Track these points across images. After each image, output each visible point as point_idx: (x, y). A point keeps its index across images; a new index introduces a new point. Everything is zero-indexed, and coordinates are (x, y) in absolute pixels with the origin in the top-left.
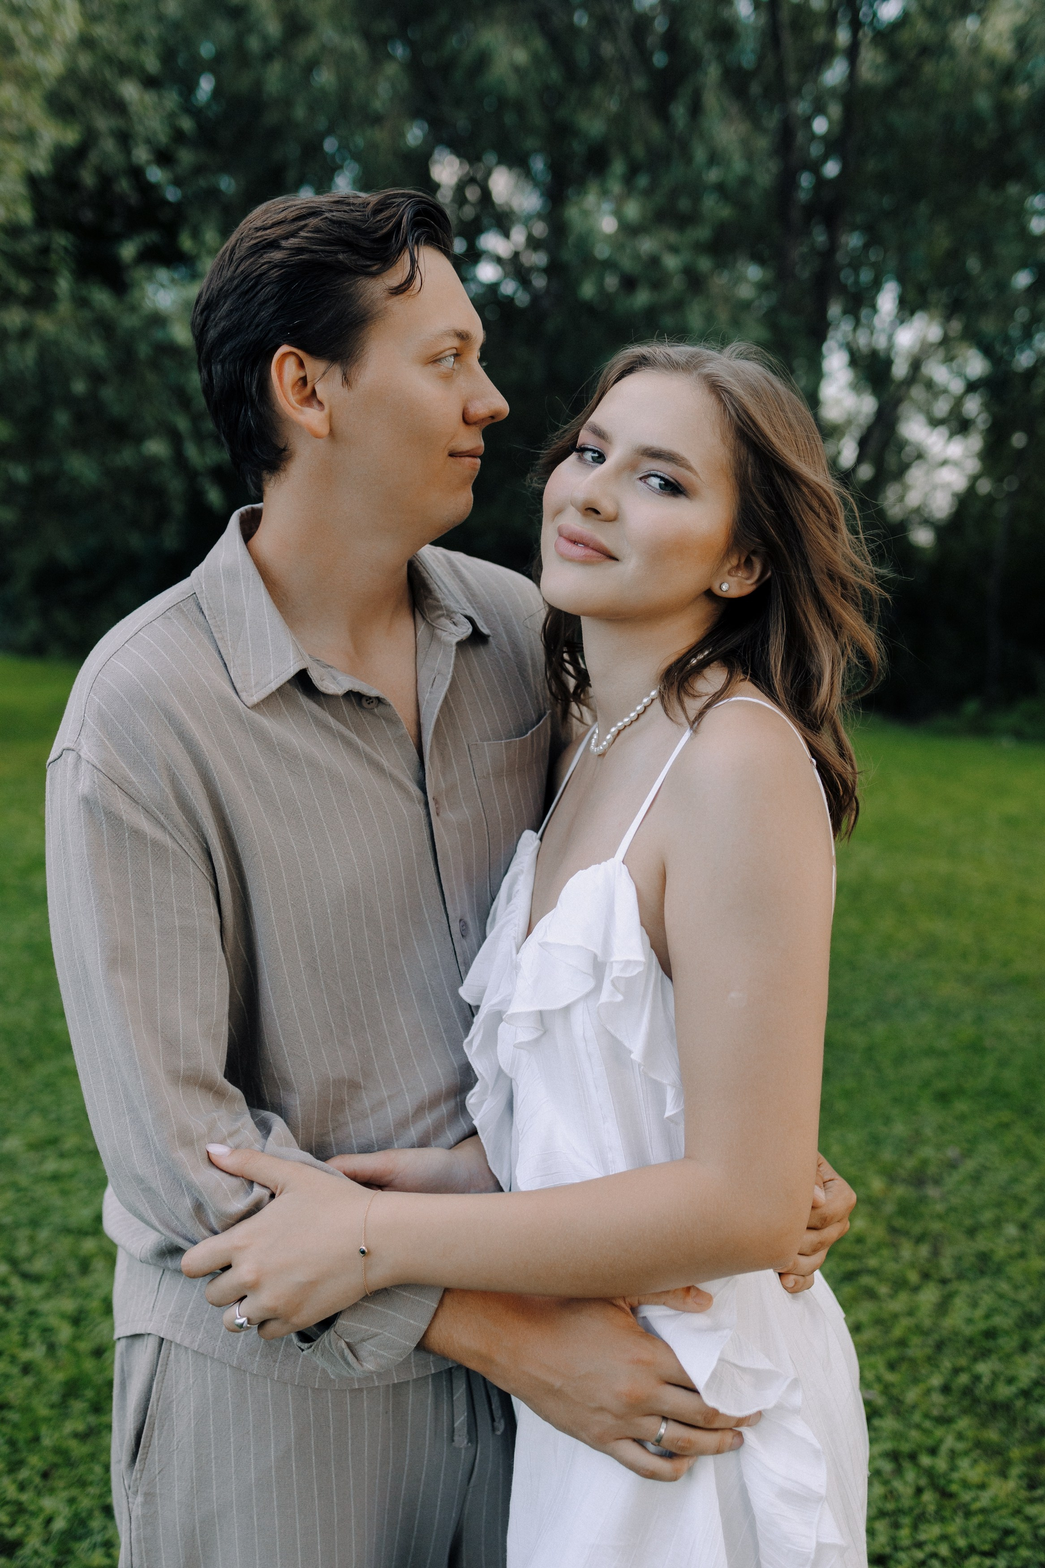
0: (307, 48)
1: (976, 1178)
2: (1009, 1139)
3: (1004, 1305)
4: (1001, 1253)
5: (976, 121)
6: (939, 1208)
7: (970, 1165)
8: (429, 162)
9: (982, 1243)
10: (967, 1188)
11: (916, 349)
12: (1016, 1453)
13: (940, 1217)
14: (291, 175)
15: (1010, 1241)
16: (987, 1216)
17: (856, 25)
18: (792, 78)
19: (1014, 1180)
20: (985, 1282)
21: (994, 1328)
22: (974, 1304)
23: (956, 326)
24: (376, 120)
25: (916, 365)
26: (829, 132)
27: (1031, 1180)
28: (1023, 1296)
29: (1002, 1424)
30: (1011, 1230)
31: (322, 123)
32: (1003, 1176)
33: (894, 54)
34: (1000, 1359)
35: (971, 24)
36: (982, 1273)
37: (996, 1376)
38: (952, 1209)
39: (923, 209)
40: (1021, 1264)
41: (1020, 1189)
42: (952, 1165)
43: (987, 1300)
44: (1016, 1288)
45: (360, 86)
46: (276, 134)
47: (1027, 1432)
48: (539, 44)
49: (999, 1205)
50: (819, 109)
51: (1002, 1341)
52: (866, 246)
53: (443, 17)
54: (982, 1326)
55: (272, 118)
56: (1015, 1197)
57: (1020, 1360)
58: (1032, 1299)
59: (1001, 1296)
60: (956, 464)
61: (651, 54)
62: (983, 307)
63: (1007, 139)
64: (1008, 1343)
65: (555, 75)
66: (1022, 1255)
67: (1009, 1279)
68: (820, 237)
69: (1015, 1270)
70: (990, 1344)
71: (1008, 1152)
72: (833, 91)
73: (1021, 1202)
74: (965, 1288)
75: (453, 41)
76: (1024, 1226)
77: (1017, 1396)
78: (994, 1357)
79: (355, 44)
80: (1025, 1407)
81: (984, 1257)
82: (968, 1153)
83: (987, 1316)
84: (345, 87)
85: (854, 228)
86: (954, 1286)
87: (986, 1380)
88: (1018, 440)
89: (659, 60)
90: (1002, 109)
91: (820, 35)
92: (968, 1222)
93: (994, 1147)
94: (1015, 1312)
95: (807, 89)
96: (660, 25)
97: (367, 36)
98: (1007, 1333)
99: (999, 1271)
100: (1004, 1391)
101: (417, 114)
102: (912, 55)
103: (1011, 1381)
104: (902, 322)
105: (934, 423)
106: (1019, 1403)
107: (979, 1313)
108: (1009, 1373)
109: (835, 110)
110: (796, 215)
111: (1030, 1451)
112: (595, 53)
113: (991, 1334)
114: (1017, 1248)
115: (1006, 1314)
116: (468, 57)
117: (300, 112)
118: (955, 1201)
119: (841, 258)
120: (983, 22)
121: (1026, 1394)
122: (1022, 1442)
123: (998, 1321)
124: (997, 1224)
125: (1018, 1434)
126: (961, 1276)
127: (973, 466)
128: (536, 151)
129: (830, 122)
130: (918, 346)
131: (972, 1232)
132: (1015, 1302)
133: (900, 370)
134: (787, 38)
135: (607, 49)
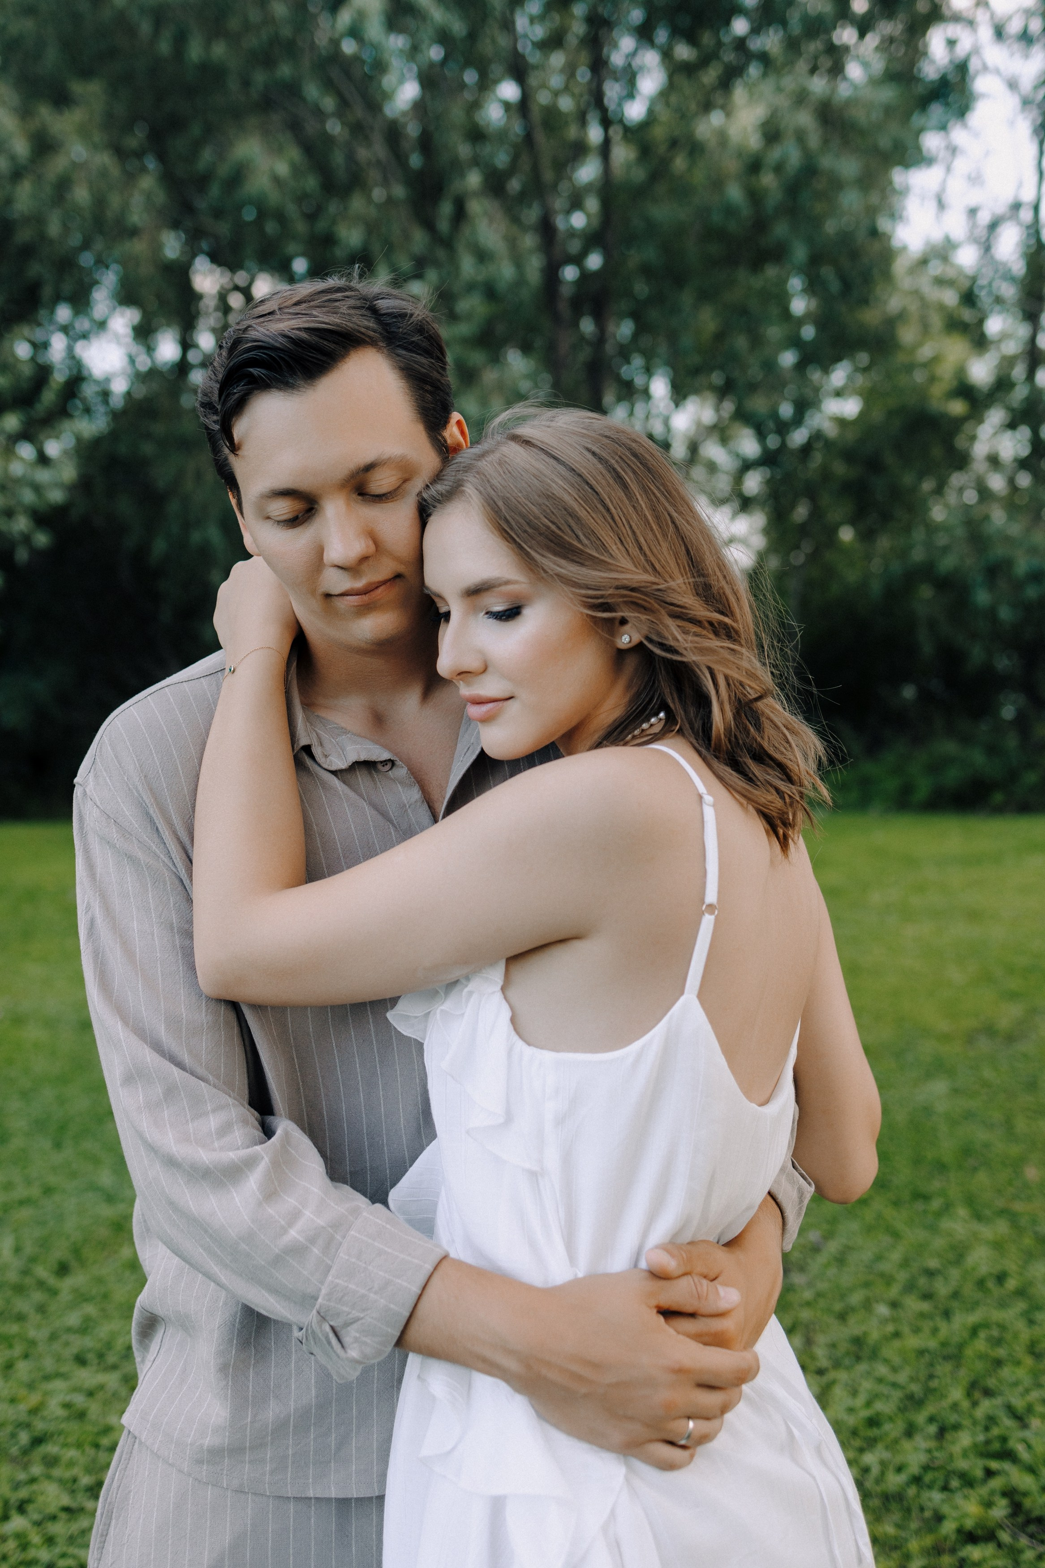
0: (58, 165)
1: (840, 1260)
2: (869, 1215)
3: (884, 1389)
4: (875, 1336)
5: (730, 211)
6: (808, 1295)
7: (833, 1247)
8: (191, 272)
9: (854, 1327)
10: (832, 1271)
11: (692, 432)
12: (914, 1545)
13: (808, 1304)
14: (47, 291)
15: (884, 1321)
16: (856, 1298)
17: (606, 123)
18: (548, 175)
19: (879, 1258)
20: (862, 1367)
21: (878, 1414)
22: (854, 1393)
23: (729, 407)
24: (133, 232)
25: (694, 448)
26: (589, 224)
27: (896, 1256)
28: (902, 1378)
29: (897, 1516)
30: (883, 1310)
31: (75, 239)
32: (867, 1255)
33: (645, 150)
34: (887, 1448)
35: (716, 118)
36: (858, 1358)
37: (883, 1464)
38: (819, 1295)
39: (687, 298)
40: (897, 1344)
41: (885, 1267)
42: (816, 1249)
43: (867, 1385)
44: (894, 1370)
45: (115, 201)
46: (28, 252)
47: (924, 1520)
48: (294, 153)
49: (867, 1285)
50: (576, 203)
51: (887, 1427)
52: (636, 335)
53: (196, 130)
54: (865, 1413)
55: (23, 235)
56: (882, 1275)
57: (906, 1445)
58: (912, 1379)
59: (880, 1380)
60: (744, 541)
61: (407, 158)
62: (752, 388)
63: (760, 225)
64: (892, 1429)
65: (311, 183)
66: (897, 1335)
67: (886, 1361)
68: (587, 326)
69: (890, 1351)
70: (874, 1432)
71: (869, 1229)
72: (589, 188)
73: (888, 1280)
74: (842, 1376)
75: (207, 155)
76: (894, 1305)
77: (909, 1484)
78: (880, 1446)
79: (105, 159)
80: (918, 1495)
81: (858, 1341)
82: (829, 1236)
83: (868, 1404)
84: (100, 202)
85: (621, 316)
86: (832, 1375)
87: (875, 1471)
88: (801, 512)
89: (415, 161)
90: (755, 196)
91: (572, 132)
92: (838, 1307)
93: (854, 1226)
94: (897, 1394)
95: (564, 187)
96: (413, 130)
97: (120, 152)
98: (891, 1419)
99: (874, 1355)
100: (895, 1481)
101: (175, 225)
102: (662, 149)
103: (899, 1469)
104: (677, 405)
105: (718, 502)
106: (912, 1491)
107: (860, 1401)
108: (899, 1459)
109: (592, 204)
110: (564, 308)
111: (928, 1541)
112: (351, 157)
113: (873, 1422)
114: (890, 1328)
115: (887, 1397)
116: (223, 170)
117: (54, 229)
118: (822, 1286)
119: (610, 348)
120: (728, 115)
121: (917, 1480)
122: (918, 1532)
123: (880, 1406)
124: (868, 1305)
125: (914, 1525)
126: (837, 1364)
127: (759, 542)
128: (297, 255)
129: (588, 216)
130: (694, 428)
131: (842, 1317)
132: (894, 1385)
133: (679, 451)
134: (540, 137)
135: (363, 154)
